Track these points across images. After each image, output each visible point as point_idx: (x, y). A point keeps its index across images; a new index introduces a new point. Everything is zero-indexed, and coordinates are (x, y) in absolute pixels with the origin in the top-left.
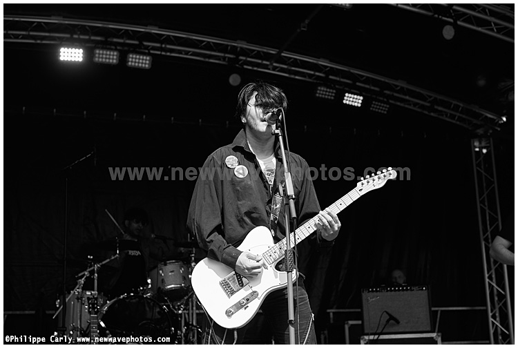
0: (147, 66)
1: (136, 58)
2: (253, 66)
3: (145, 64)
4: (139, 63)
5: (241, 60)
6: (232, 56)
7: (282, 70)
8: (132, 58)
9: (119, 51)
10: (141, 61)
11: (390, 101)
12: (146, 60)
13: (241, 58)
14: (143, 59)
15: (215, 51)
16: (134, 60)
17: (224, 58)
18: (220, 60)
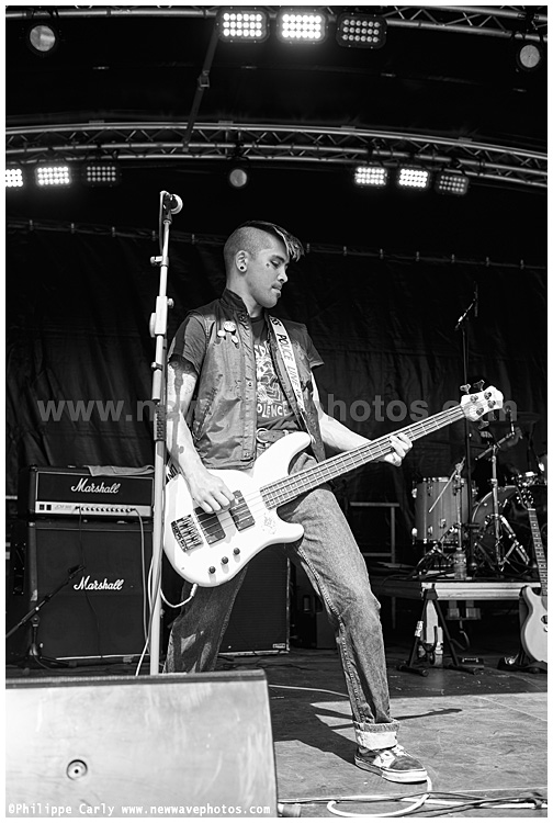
0: (114, 179)
1: (96, 171)
2: (266, 155)
3: (111, 176)
4: (101, 177)
5: (246, 149)
6: (231, 146)
7: (308, 154)
8: (91, 171)
9: (70, 164)
10: (104, 174)
11: (467, 173)
12: (111, 171)
13: (245, 146)
14: (106, 171)
15: (206, 142)
16: (94, 174)
17: (223, 150)
18: (216, 153)
